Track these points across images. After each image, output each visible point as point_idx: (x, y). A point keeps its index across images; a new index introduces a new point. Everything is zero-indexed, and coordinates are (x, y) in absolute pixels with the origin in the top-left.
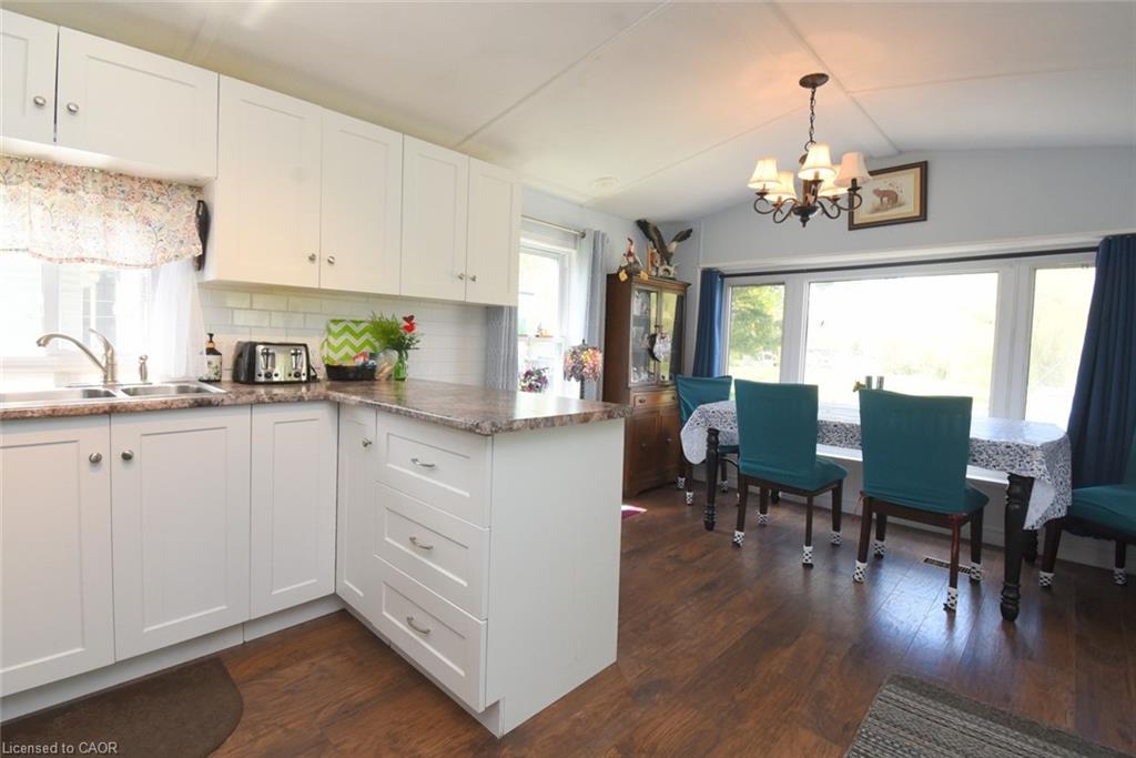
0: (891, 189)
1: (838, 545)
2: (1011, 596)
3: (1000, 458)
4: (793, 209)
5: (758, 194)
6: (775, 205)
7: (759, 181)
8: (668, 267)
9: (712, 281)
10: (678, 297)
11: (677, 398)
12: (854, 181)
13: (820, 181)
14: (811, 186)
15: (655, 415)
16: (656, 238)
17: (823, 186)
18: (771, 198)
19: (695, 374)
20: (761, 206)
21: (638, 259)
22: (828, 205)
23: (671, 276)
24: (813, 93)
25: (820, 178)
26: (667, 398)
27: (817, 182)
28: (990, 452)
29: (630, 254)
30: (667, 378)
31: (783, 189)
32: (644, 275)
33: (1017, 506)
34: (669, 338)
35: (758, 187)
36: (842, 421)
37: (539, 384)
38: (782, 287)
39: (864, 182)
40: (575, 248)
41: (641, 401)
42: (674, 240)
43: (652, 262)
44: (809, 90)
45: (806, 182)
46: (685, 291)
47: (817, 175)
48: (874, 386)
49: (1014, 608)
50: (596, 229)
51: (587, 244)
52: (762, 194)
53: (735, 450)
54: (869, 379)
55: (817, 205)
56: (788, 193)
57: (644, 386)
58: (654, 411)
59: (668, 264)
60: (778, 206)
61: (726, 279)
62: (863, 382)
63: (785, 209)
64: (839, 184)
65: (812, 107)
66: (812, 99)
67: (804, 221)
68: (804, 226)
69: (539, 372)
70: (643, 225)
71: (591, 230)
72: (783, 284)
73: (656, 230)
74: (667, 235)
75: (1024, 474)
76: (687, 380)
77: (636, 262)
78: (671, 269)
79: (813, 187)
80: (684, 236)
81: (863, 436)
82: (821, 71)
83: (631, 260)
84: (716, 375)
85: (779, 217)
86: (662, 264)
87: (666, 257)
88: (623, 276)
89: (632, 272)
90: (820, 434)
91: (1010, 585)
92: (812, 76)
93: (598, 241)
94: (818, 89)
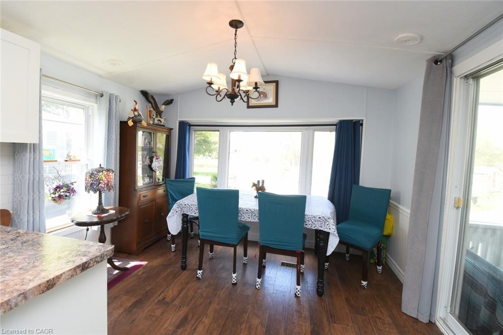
0: (264, 91)
1: (246, 264)
2: (320, 285)
3: (316, 223)
4: (226, 95)
5: (208, 83)
6: (217, 91)
7: (208, 76)
8: (160, 119)
9: (185, 127)
10: (167, 135)
11: (166, 191)
12: (256, 84)
13: (241, 81)
14: (236, 83)
15: (153, 203)
16: (153, 102)
17: (241, 84)
18: (215, 87)
19: (176, 178)
20: (210, 91)
21: (140, 113)
22: (243, 95)
23: (162, 124)
24: (236, 31)
25: (241, 79)
26: (161, 191)
27: (239, 81)
28: (313, 221)
29: (135, 110)
30: (161, 180)
31: (221, 83)
32: (144, 123)
33: (322, 244)
34: (162, 158)
35: (208, 79)
36: (250, 208)
37: (68, 194)
38: (218, 133)
39: (261, 85)
40: (96, 103)
41: (144, 197)
42: (163, 104)
43: (150, 116)
44: (234, 30)
45: (233, 80)
46: (170, 132)
47: (239, 77)
48: (261, 185)
49: (322, 291)
50: (111, 92)
51: (105, 101)
52: (210, 84)
53: (197, 218)
54: (259, 182)
55: (239, 94)
56: (223, 86)
57: (147, 187)
58: (153, 200)
59: (160, 117)
60: (218, 92)
61: (191, 127)
62: (256, 183)
63: (223, 94)
64: (249, 84)
65: (235, 39)
66: (236, 34)
67: (232, 102)
68: (232, 105)
69: (67, 186)
70: (145, 94)
71: (106, 93)
72: (218, 131)
73: (152, 97)
74: (160, 101)
75: (326, 230)
76: (172, 181)
77: (139, 115)
78: (162, 120)
79: (237, 83)
80: (169, 102)
81: (259, 215)
82: (241, 20)
83: (136, 113)
84: (187, 177)
85: (219, 98)
86: (157, 117)
87: (159, 113)
88: (131, 123)
89: (137, 121)
90: (240, 215)
91: (320, 280)
92: (235, 20)
93: (112, 100)
94: (238, 29)
